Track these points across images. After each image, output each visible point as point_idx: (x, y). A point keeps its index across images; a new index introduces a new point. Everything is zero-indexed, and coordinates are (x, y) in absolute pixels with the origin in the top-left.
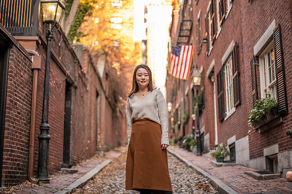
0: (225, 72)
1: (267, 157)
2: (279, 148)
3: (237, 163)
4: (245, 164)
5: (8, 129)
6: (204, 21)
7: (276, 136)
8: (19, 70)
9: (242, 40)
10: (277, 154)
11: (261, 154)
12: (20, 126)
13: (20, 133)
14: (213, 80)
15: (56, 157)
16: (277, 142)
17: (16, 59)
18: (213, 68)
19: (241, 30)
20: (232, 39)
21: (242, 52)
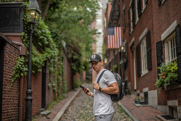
0: (141, 46)
1: (170, 107)
2: (178, 103)
3: (149, 105)
4: (155, 107)
5: (5, 99)
6: (127, 12)
7: (176, 95)
8: (11, 58)
9: (153, 29)
10: (177, 106)
11: (165, 104)
12: (13, 94)
13: (13, 99)
14: (133, 50)
15: (37, 106)
16: (177, 99)
17: (9, 51)
18: (134, 42)
19: (153, 22)
20: (146, 27)
21: (153, 36)
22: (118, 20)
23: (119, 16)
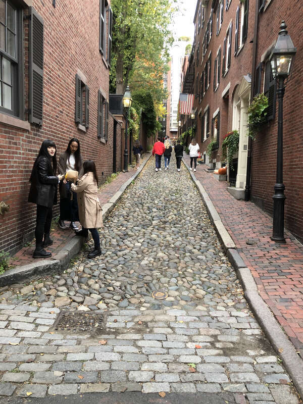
0: (205, 117)
3: (205, 164)
4: (208, 165)
6: (199, 81)
9: (210, 107)
10: (216, 163)
11: (212, 162)
14: (200, 119)
16: (216, 158)
18: (201, 112)
19: (211, 101)
20: (208, 103)
21: (210, 113)
22: (193, 83)
23: (194, 79)
